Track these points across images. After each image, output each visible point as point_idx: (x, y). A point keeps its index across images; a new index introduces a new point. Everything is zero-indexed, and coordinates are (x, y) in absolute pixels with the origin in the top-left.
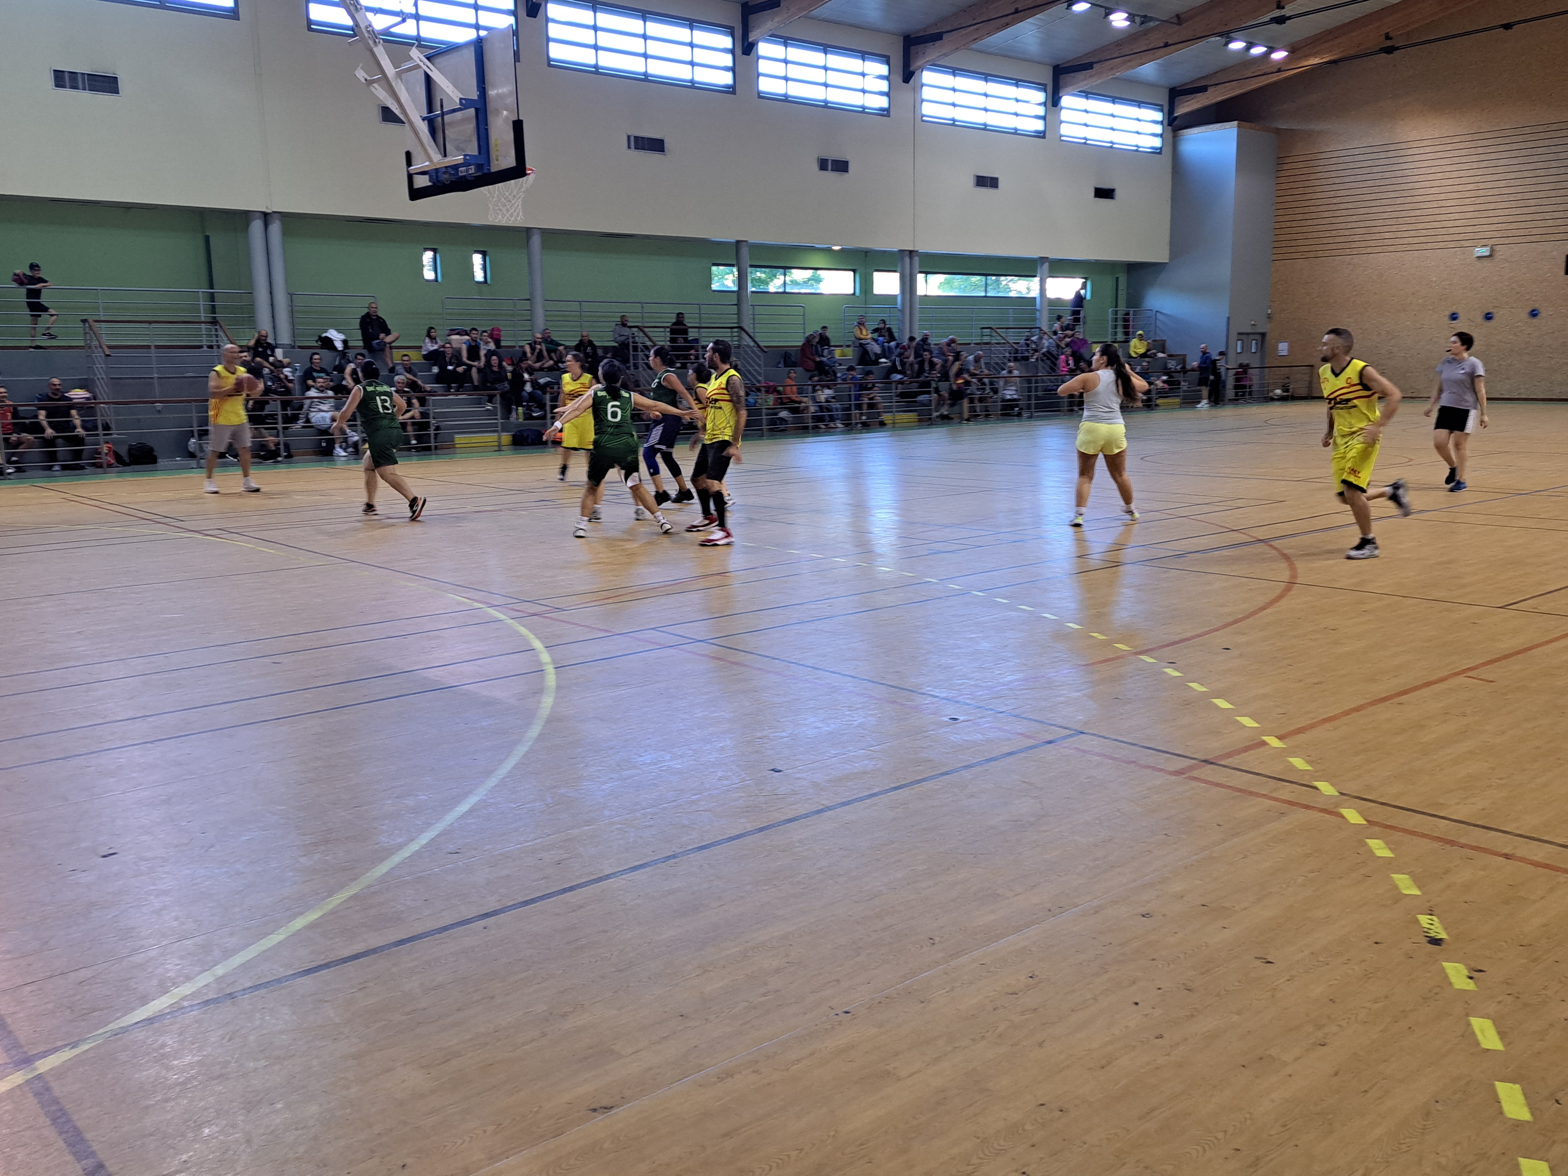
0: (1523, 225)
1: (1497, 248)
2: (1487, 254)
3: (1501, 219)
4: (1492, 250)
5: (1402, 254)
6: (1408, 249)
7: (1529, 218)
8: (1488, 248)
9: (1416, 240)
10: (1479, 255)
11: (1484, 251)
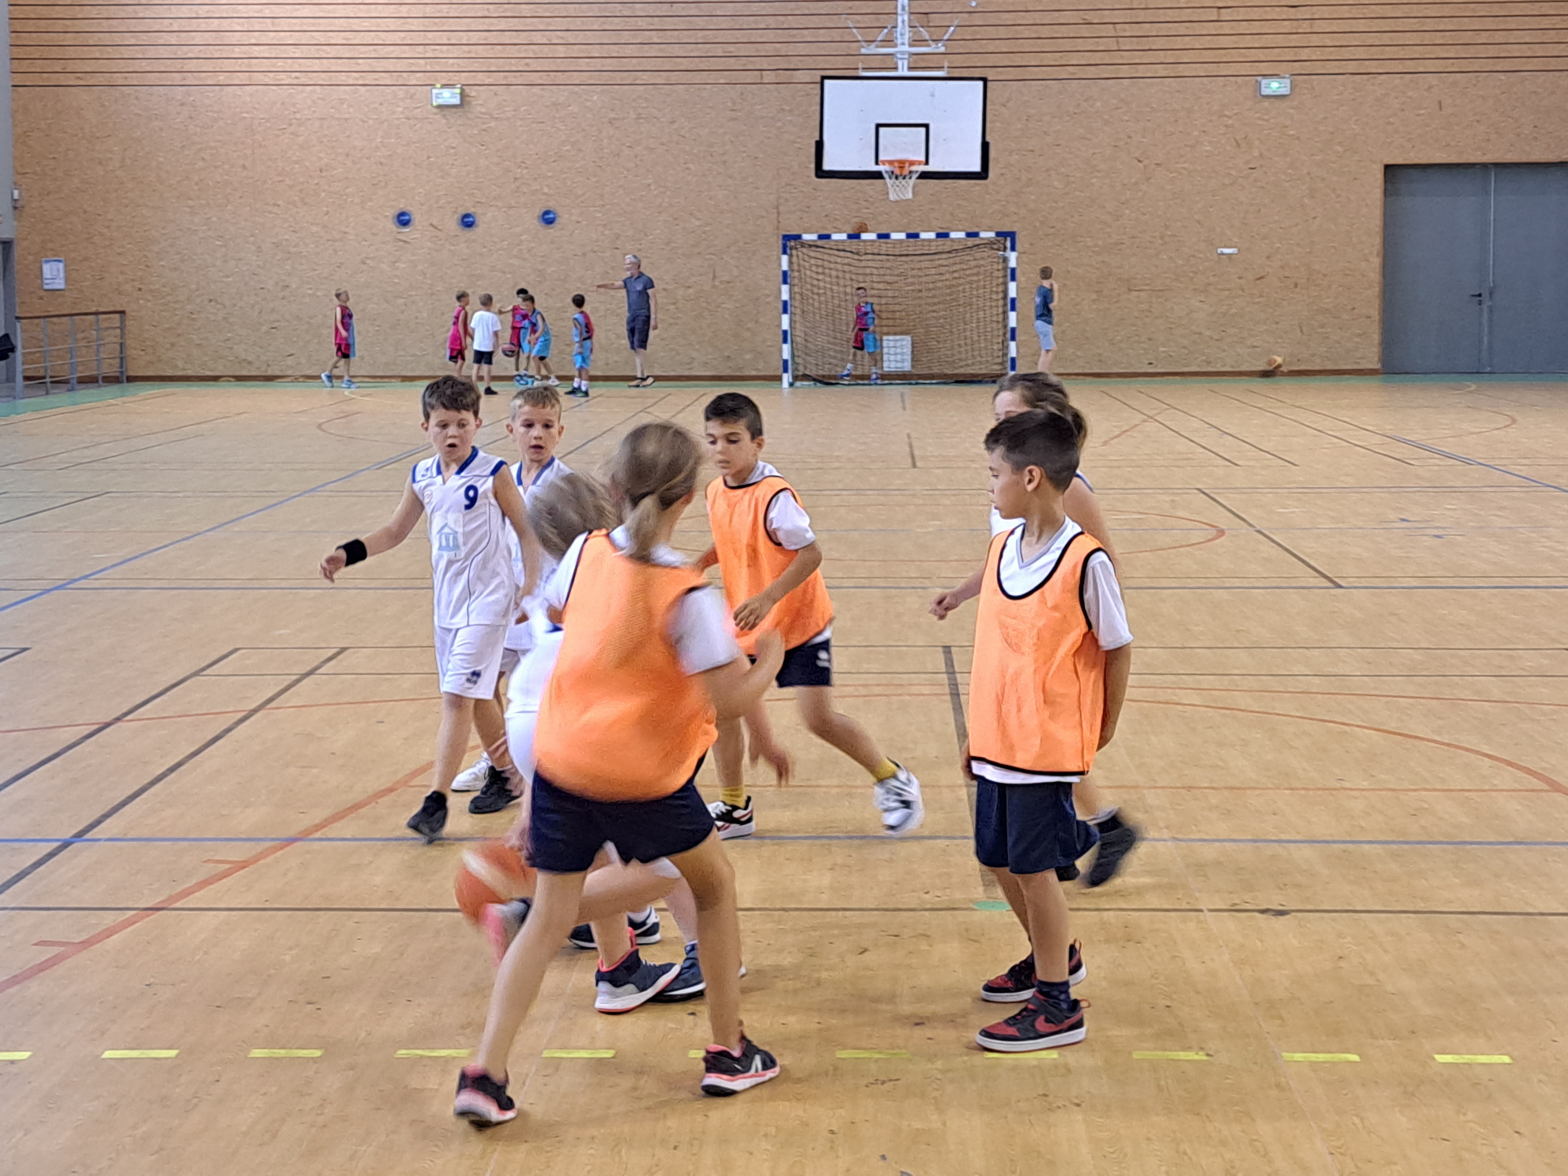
0: (513, 51)
1: (472, 92)
2: (457, 101)
3: (475, 38)
4: (463, 95)
5: (291, 90)
6: (304, 80)
7: (522, 38)
8: (458, 91)
9: (316, 65)
10: (441, 101)
11: (450, 96)
